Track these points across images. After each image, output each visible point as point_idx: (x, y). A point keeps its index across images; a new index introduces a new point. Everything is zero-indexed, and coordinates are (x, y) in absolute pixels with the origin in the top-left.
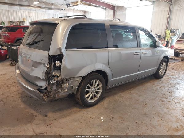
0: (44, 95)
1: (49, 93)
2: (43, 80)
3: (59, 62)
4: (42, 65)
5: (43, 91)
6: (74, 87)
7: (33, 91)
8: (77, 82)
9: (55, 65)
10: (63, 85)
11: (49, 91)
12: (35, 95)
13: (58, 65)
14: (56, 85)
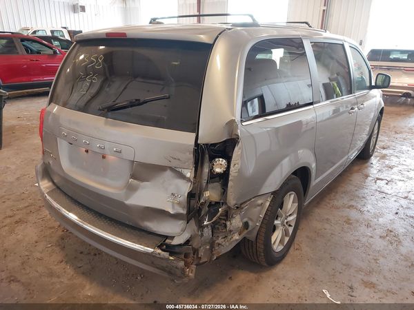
0: (187, 265)
1: (196, 251)
2: (176, 217)
3: (223, 162)
4: (168, 173)
5: (177, 250)
6: (250, 223)
7: (146, 254)
8: (259, 208)
9: (211, 170)
10: (228, 223)
11: (196, 247)
12: (152, 264)
13: (218, 170)
14: (210, 228)
